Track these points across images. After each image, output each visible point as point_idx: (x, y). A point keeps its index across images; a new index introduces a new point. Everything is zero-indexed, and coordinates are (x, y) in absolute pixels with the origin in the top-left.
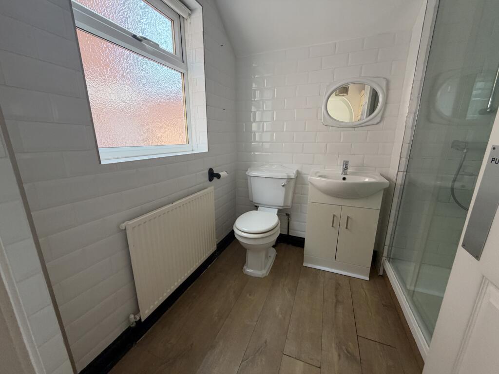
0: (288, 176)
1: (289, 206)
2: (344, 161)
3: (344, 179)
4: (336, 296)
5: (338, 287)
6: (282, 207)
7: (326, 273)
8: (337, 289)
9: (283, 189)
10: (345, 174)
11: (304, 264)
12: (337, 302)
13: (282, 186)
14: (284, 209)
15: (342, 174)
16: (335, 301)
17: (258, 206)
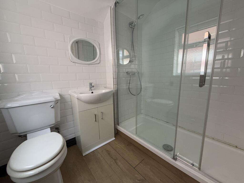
0: (55, 99)
1: (59, 121)
2: (90, 83)
3: (92, 93)
4: (112, 158)
5: (109, 153)
6: (54, 124)
7: (98, 150)
8: (109, 154)
9: (53, 110)
10: (91, 90)
11: (84, 155)
12: (115, 160)
13: (52, 108)
14: (55, 125)
15: (90, 90)
16: (114, 161)
17: (26, 135)
